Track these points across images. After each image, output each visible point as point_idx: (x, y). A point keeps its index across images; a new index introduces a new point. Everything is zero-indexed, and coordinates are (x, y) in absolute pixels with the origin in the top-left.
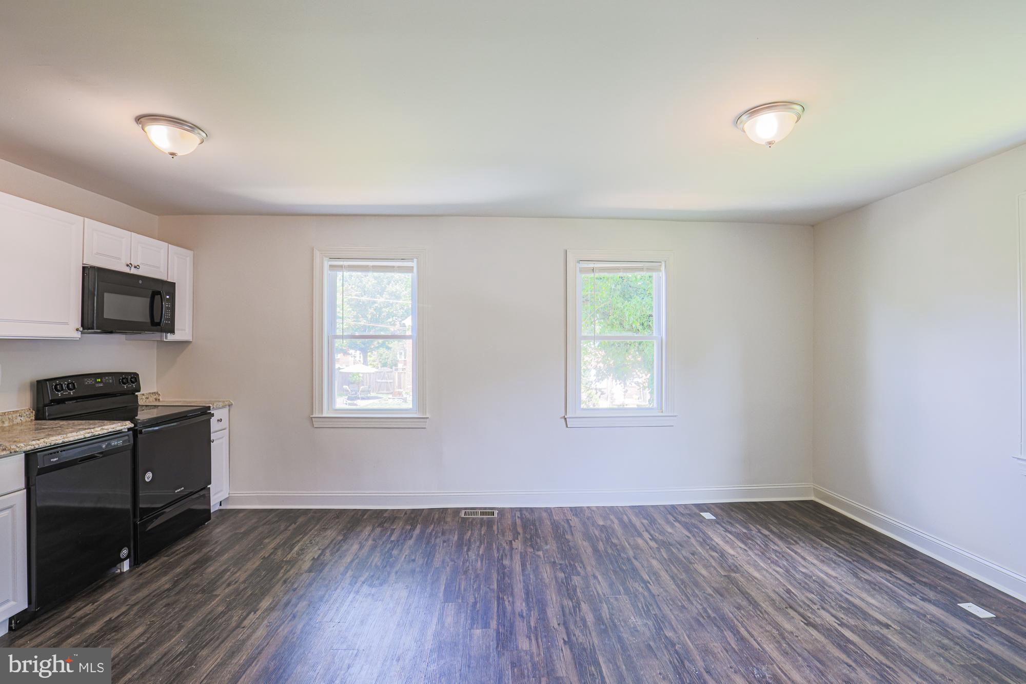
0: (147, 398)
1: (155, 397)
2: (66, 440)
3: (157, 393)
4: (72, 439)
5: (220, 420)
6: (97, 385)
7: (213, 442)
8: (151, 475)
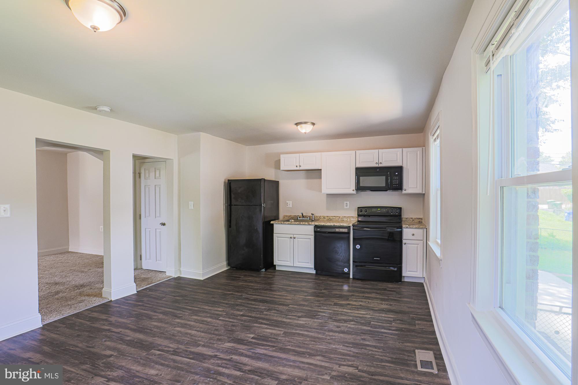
0: (413, 220)
1: (419, 220)
2: (325, 225)
3: (421, 219)
4: (328, 225)
5: (413, 235)
6: (378, 211)
7: (405, 244)
8: (359, 246)
